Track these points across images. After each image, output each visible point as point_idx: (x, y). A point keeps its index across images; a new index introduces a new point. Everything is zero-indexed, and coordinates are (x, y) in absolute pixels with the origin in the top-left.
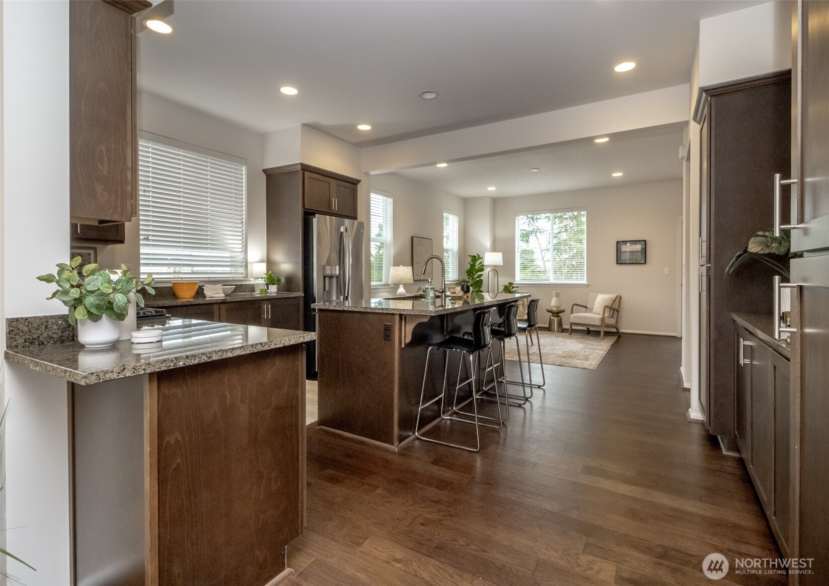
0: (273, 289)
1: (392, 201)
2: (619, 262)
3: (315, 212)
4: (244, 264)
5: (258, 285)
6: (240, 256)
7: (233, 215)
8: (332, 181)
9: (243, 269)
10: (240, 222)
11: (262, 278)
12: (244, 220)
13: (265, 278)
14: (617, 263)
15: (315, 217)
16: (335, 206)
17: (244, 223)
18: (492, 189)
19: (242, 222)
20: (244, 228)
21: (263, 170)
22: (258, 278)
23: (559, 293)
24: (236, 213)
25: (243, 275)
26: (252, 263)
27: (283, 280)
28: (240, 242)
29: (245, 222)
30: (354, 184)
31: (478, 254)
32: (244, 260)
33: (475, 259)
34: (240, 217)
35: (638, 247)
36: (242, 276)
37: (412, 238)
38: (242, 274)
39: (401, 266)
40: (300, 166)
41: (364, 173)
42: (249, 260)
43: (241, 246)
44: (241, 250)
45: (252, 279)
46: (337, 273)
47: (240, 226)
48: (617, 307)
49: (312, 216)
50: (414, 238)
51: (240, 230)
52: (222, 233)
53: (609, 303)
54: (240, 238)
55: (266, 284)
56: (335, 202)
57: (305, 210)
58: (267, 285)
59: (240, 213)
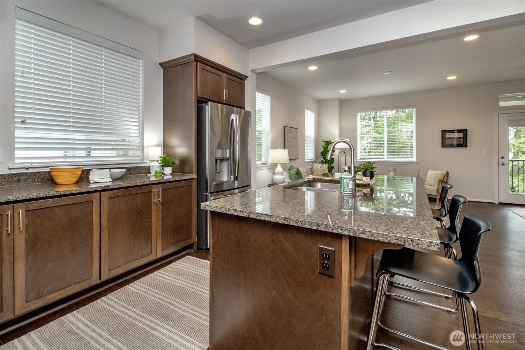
0: (168, 170)
1: (270, 99)
2: (443, 146)
3: (207, 101)
4: (140, 148)
5: (154, 167)
6: (137, 141)
7: (130, 103)
8: (224, 75)
9: (140, 152)
10: (137, 109)
11: (157, 161)
12: (141, 108)
13: (160, 160)
14: (442, 147)
15: (207, 105)
16: (225, 98)
17: (141, 111)
18: (343, 91)
19: (139, 110)
20: (141, 115)
21: (160, 64)
22: (154, 161)
23: (395, 169)
24: (133, 100)
25: (140, 158)
26: (148, 147)
27: (177, 162)
28: (137, 128)
29: (142, 109)
30: (242, 79)
31: (329, 140)
32: (140, 144)
33: (328, 143)
34: (138, 105)
35: (461, 135)
36: (138, 158)
37: (284, 127)
38: (139, 156)
39: (279, 149)
40: (193, 57)
41: (251, 70)
42: (145, 144)
43: (137, 131)
44: (137, 135)
45: (148, 161)
46: (228, 156)
47: (137, 113)
48: (446, 180)
49: (204, 104)
50: (286, 127)
51: (137, 117)
52: (121, 119)
53: (441, 177)
54: (137, 124)
55: (161, 166)
56: (226, 93)
57: (198, 98)
58: (163, 166)
59: (136, 101)
